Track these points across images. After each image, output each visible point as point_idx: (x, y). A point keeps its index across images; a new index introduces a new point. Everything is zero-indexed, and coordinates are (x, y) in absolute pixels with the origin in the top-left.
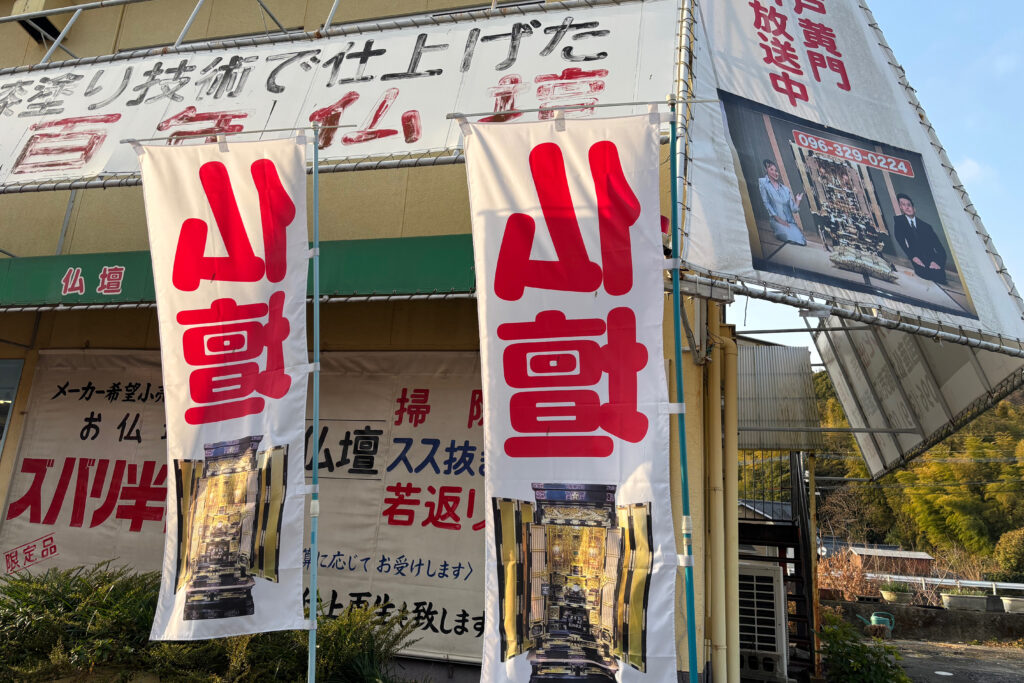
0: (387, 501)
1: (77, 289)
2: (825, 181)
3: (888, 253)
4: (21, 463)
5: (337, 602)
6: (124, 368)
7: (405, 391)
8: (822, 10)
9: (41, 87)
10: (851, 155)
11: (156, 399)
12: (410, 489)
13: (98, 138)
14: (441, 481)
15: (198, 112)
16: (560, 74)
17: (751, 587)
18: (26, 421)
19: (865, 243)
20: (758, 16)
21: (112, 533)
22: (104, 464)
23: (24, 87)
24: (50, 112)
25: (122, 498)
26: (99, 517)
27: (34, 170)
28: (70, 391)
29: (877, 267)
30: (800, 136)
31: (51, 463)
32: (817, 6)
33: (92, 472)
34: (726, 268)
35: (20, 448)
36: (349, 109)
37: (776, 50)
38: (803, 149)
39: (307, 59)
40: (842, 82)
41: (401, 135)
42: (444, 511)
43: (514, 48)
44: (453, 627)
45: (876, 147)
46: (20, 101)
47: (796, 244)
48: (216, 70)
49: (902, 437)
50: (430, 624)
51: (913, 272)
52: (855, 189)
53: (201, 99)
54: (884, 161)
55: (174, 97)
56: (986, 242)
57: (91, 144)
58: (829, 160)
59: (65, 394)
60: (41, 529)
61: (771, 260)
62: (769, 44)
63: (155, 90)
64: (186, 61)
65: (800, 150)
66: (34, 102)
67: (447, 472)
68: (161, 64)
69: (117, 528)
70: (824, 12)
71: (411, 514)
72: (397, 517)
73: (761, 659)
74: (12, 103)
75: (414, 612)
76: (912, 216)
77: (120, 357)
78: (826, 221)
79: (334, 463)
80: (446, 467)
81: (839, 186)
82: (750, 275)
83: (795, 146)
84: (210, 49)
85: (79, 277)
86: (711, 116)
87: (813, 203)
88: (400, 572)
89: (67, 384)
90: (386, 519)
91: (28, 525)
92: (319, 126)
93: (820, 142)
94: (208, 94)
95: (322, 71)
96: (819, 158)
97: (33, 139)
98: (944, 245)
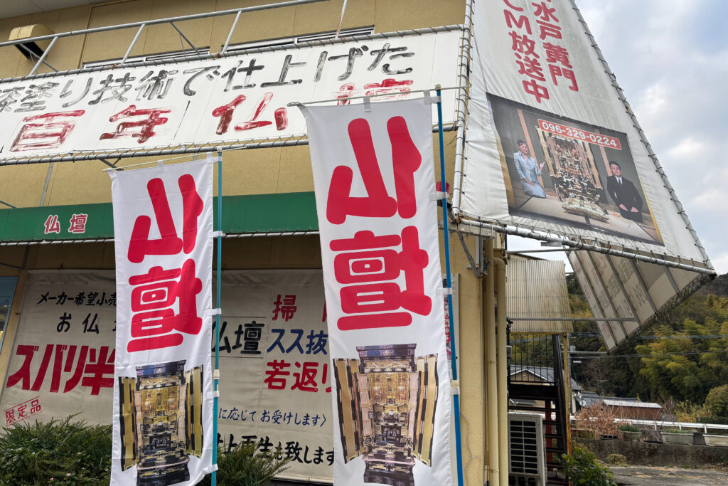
0: (268, 372)
1: (55, 229)
2: (560, 154)
3: (602, 202)
4: (16, 349)
5: (233, 443)
6: (87, 282)
7: (279, 297)
8: (559, 36)
9: (30, 91)
10: (578, 135)
11: (109, 303)
12: (283, 364)
13: (69, 127)
14: (304, 358)
15: (137, 109)
16: (381, 83)
17: (520, 429)
18: (20, 319)
19: (587, 195)
20: (515, 42)
21: (79, 397)
22: (73, 349)
23: (18, 91)
24: (36, 109)
25: (85, 372)
26: (70, 385)
27: (26, 148)
28: (50, 298)
29: (595, 212)
30: (543, 123)
31: (37, 348)
32: (555, 34)
33: (65, 354)
34: (490, 215)
35: (15, 338)
36: (239, 106)
37: (527, 65)
38: (545, 131)
39: (211, 72)
40: (572, 86)
41: (274, 125)
42: (306, 379)
43: (350, 65)
44: (312, 459)
45: (596, 130)
46: (16, 101)
47: (539, 197)
48: (149, 80)
49: (626, 324)
50: (297, 457)
51: (619, 214)
52: (580, 159)
53: (139, 100)
54: (601, 139)
55: (121, 99)
56: (670, 193)
57: (65, 131)
58: (563, 139)
59: (46, 300)
60: (30, 394)
61: (521, 209)
62: (522, 60)
63: (107, 94)
64: (129, 74)
65: (543, 133)
66: (26, 101)
67: (308, 352)
68: (112, 75)
69: (82, 393)
70: (561, 38)
71: (283, 381)
72: (274, 384)
73: (527, 479)
74: (10, 103)
75: (286, 448)
76: (619, 176)
77: (85, 275)
78: (560, 181)
79: (231, 346)
80: (307, 349)
81: (570, 157)
82: (507, 219)
83: (539, 130)
84: (146, 65)
85: (56, 222)
86: (481, 111)
87: (551, 169)
88: (276, 421)
89: (48, 294)
90: (267, 385)
91: (21, 391)
92: (218, 119)
93: (557, 126)
94: (144, 96)
95: (221, 82)
96: (556, 138)
97: (25, 128)
98: (641, 196)
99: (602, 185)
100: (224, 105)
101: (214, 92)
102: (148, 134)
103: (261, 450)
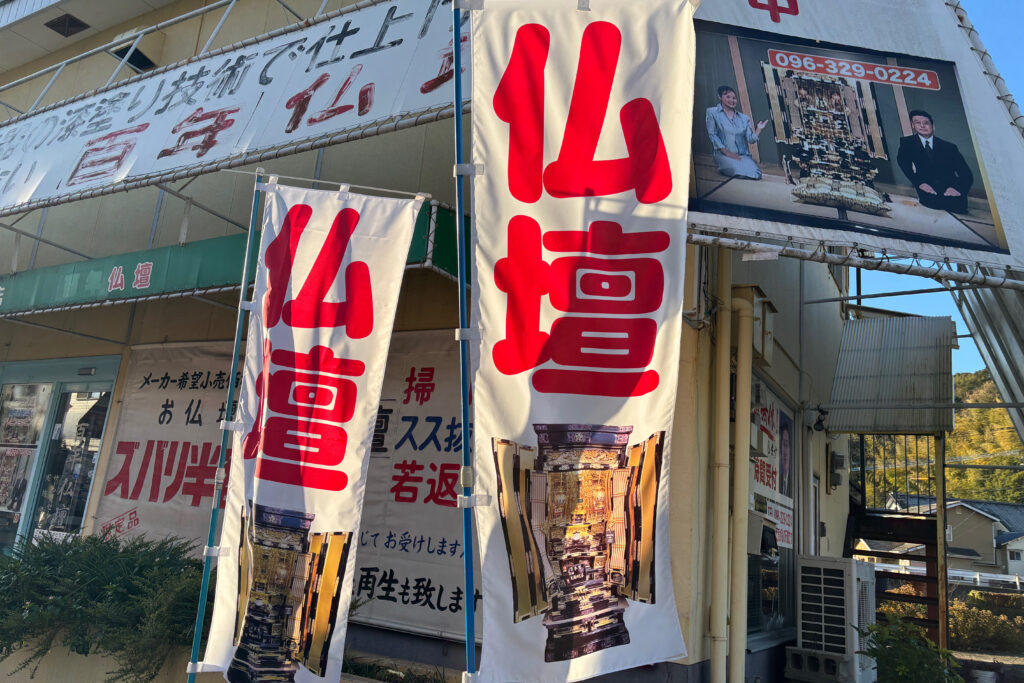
0: (395, 478)
1: (119, 285)
3: (884, 179)
4: (116, 447)
6: (191, 359)
7: (413, 370)
9: (100, 108)
10: (851, 70)
11: (213, 386)
12: (415, 467)
13: (130, 147)
14: (442, 458)
15: (205, 112)
17: (818, 581)
18: (121, 409)
19: (849, 171)
21: (178, 508)
22: (174, 445)
23: (88, 110)
24: (101, 130)
25: (187, 476)
26: (169, 495)
28: (152, 381)
29: (861, 199)
30: (778, 56)
31: (137, 445)
33: (167, 451)
35: (116, 433)
36: (319, 90)
38: (779, 69)
39: (295, 49)
41: (356, 109)
42: (444, 488)
44: (448, 605)
45: (889, 60)
46: (84, 122)
47: (746, 178)
48: (224, 72)
50: (428, 601)
51: (917, 201)
52: (847, 110)
53: (209, 99)
54: (898, 74)
55: (189, 101)
57: (124, 152)
58: (815, 79)
59: (148, 383)
60: (129, 504)
61: (708, 198)
63: (178, 97)
64: (203, 68)
65: (775, 72)
66: (93, 121)
67: (447, 449)
68: (185, 73)
69: (183, 501)
71: (414, 490)
72: (403, 494)
73: (821, 661)
74: (79, 125)
75: (415, 588)
76: (929, 136)
78: (797, 150)
80: (447, 445)
81: (825, 108)
83: (768, 69)
84: (223, 52)
85: (121, 275)
87: (780, 130)
88: (404, 548)
89: (151, 375)
90: (393, 496)
91: (120, 500)
92: (293, 110)
93: (805, 59)
94: (215, 94)
95: (304, 58)
96: (800, 78)
97: (86, 153)
98: (971, 167)
99: (886, 151)
100: (301, 90)
101: (292, 76)
102: (209, 144)
103: (384, 589)
